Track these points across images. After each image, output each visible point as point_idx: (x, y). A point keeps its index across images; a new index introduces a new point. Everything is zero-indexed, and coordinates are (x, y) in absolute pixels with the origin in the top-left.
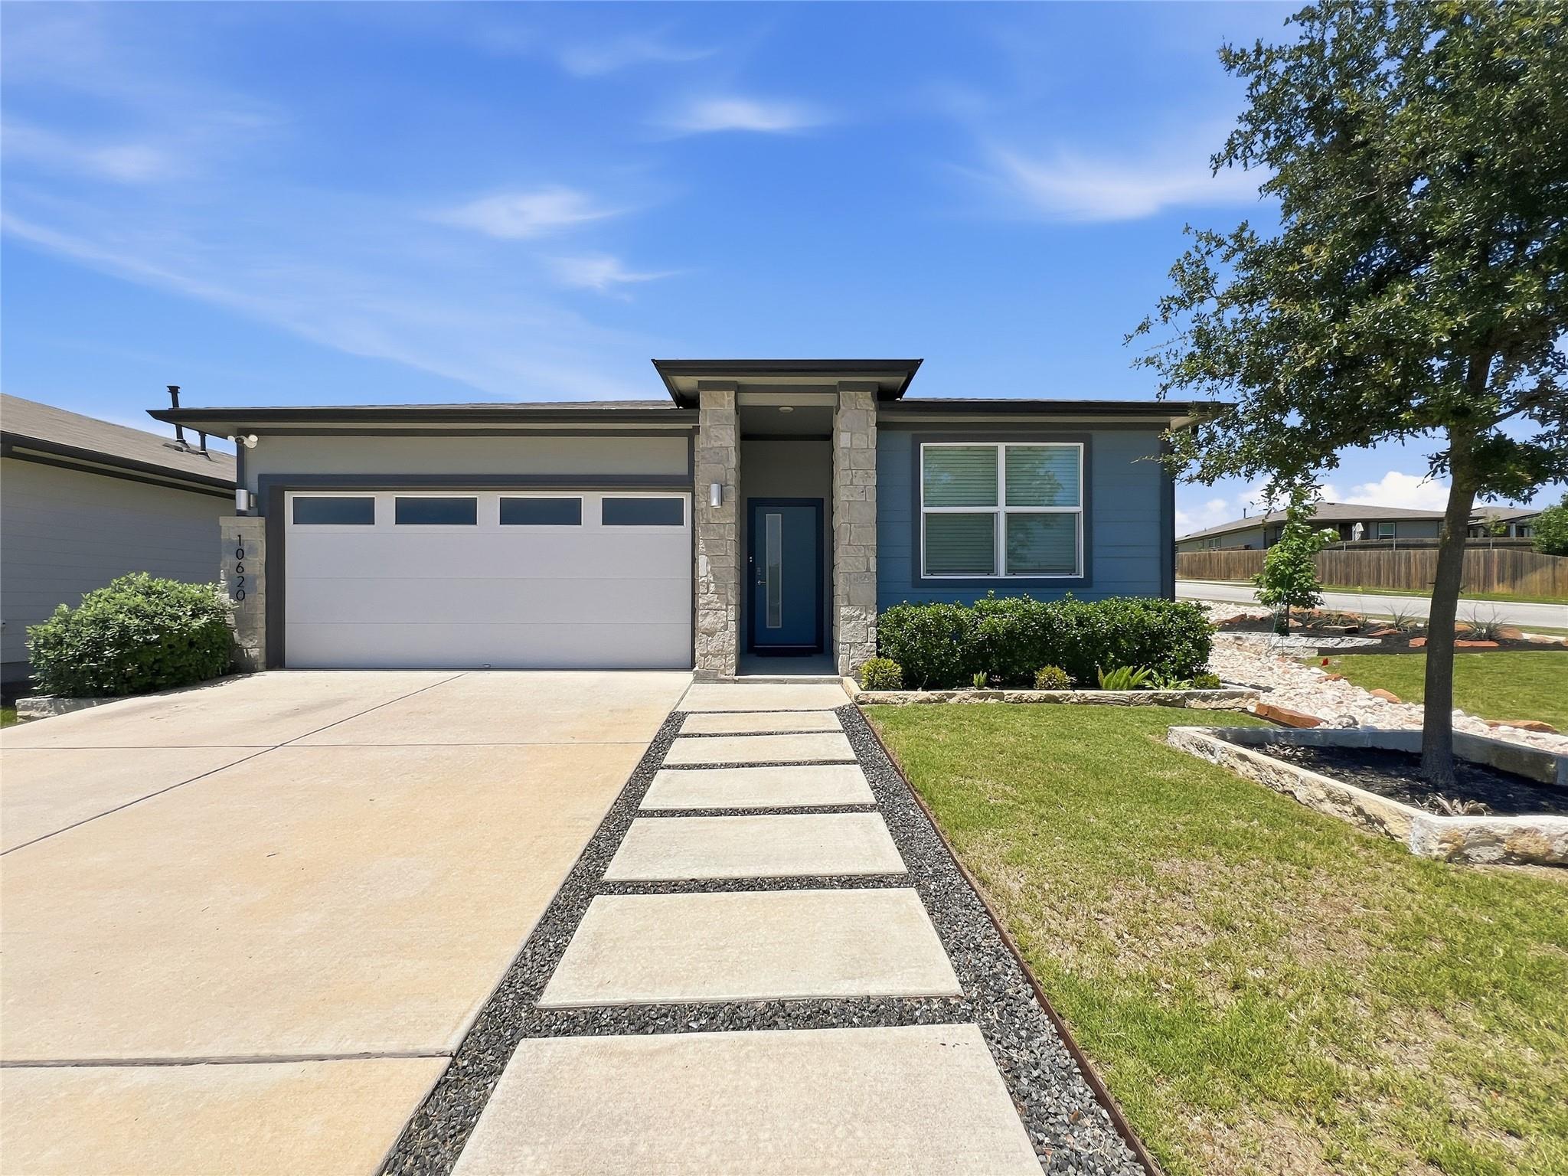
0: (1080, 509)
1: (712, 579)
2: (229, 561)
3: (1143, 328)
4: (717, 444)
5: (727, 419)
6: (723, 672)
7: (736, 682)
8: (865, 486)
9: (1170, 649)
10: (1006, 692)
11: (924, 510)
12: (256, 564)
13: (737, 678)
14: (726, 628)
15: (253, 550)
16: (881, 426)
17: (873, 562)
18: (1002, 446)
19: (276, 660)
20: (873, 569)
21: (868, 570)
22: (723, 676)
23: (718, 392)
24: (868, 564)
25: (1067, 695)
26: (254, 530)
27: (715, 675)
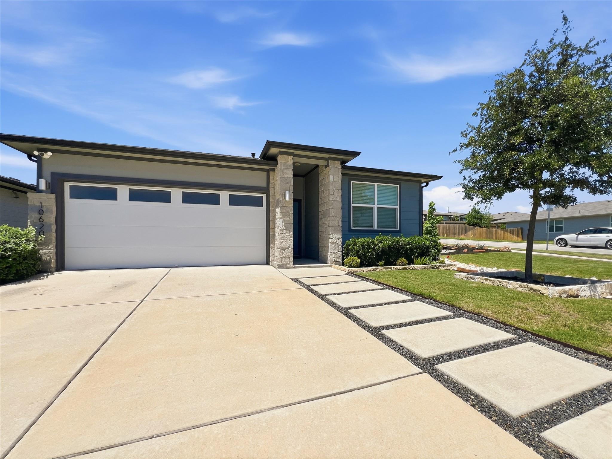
0: (398, 207)
1: (284, 228)
2: (34, 215)
3: (454, 151)
4: (286, 176)
5: (290, 166)
6: (289, 264)
7: (294, 268)
8: (338, 195)
9: (431, 252)
10: (393, 267)
11: (353, 205)
12: (50, 218)
13: (294, 266)
14: (289, 247)
15: (49, 211)
16: (343, 174)
17: (340, 222)
18: (376, 184)
19: (61, 267)
20: (341, 225)
21: (339, 226)
22: (289, 266)
23: (286, 156)
24: (339, 223)
25: (409, 267)
26: (50, 200)
27: (286, 266)
